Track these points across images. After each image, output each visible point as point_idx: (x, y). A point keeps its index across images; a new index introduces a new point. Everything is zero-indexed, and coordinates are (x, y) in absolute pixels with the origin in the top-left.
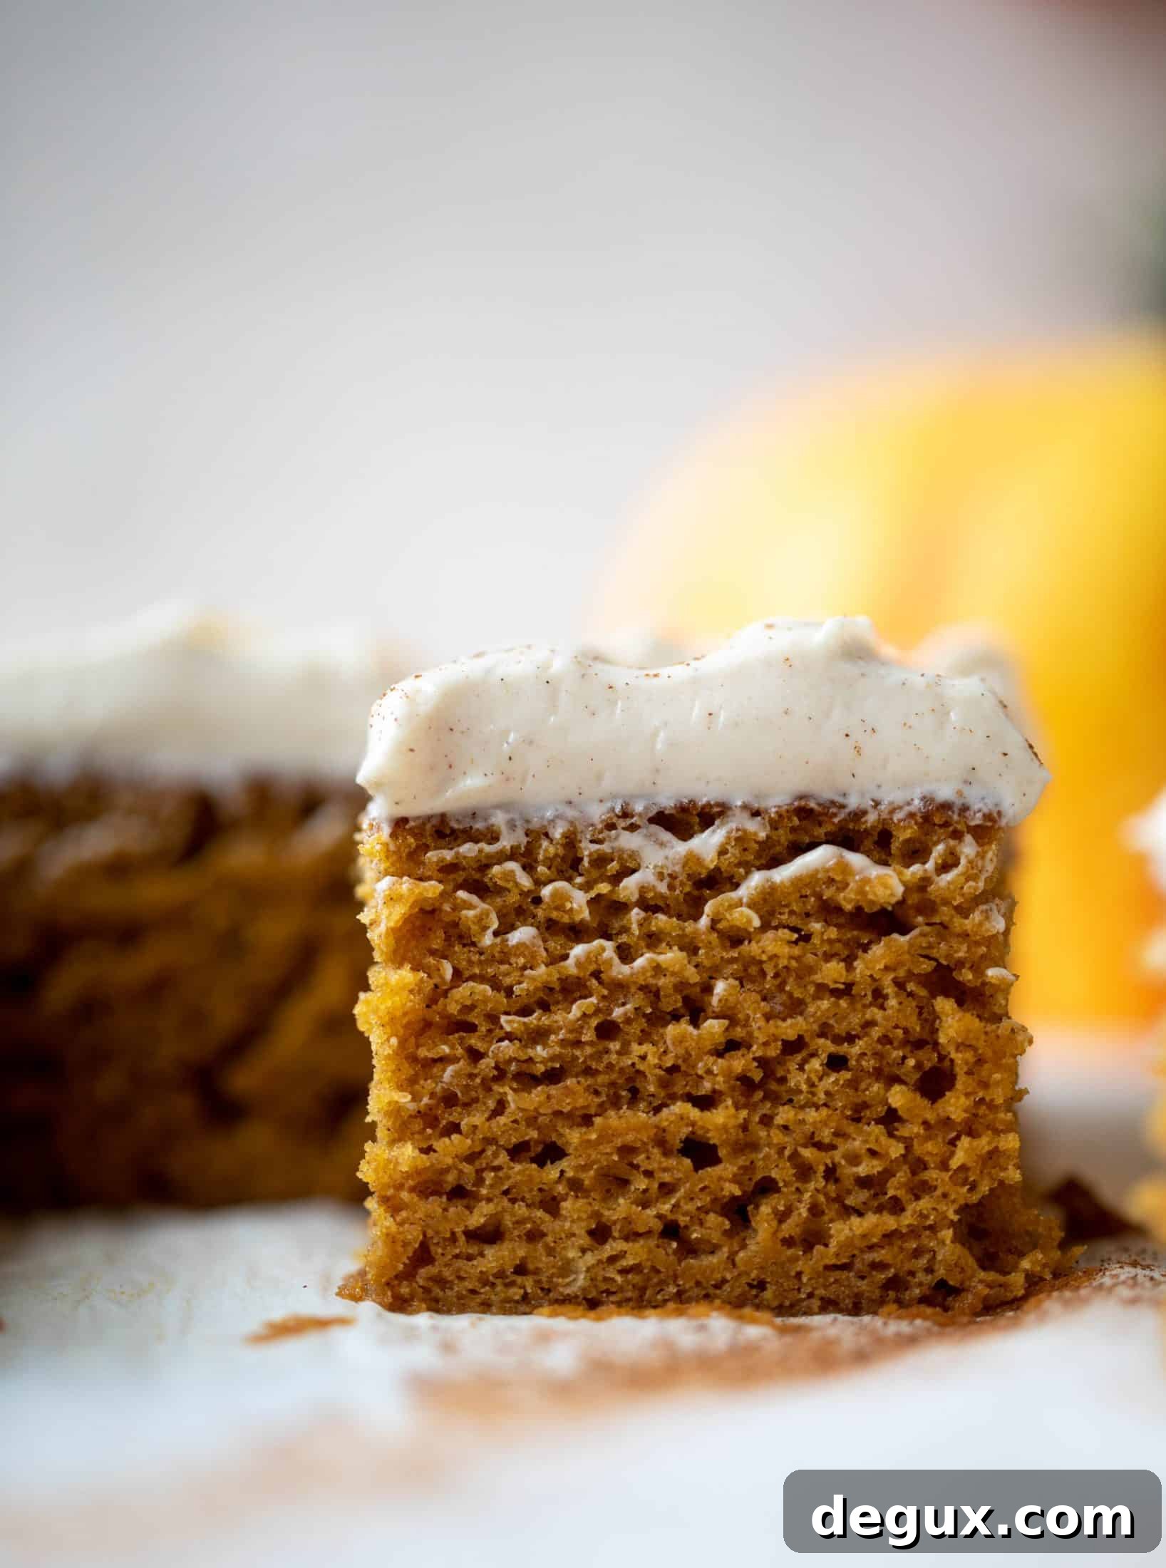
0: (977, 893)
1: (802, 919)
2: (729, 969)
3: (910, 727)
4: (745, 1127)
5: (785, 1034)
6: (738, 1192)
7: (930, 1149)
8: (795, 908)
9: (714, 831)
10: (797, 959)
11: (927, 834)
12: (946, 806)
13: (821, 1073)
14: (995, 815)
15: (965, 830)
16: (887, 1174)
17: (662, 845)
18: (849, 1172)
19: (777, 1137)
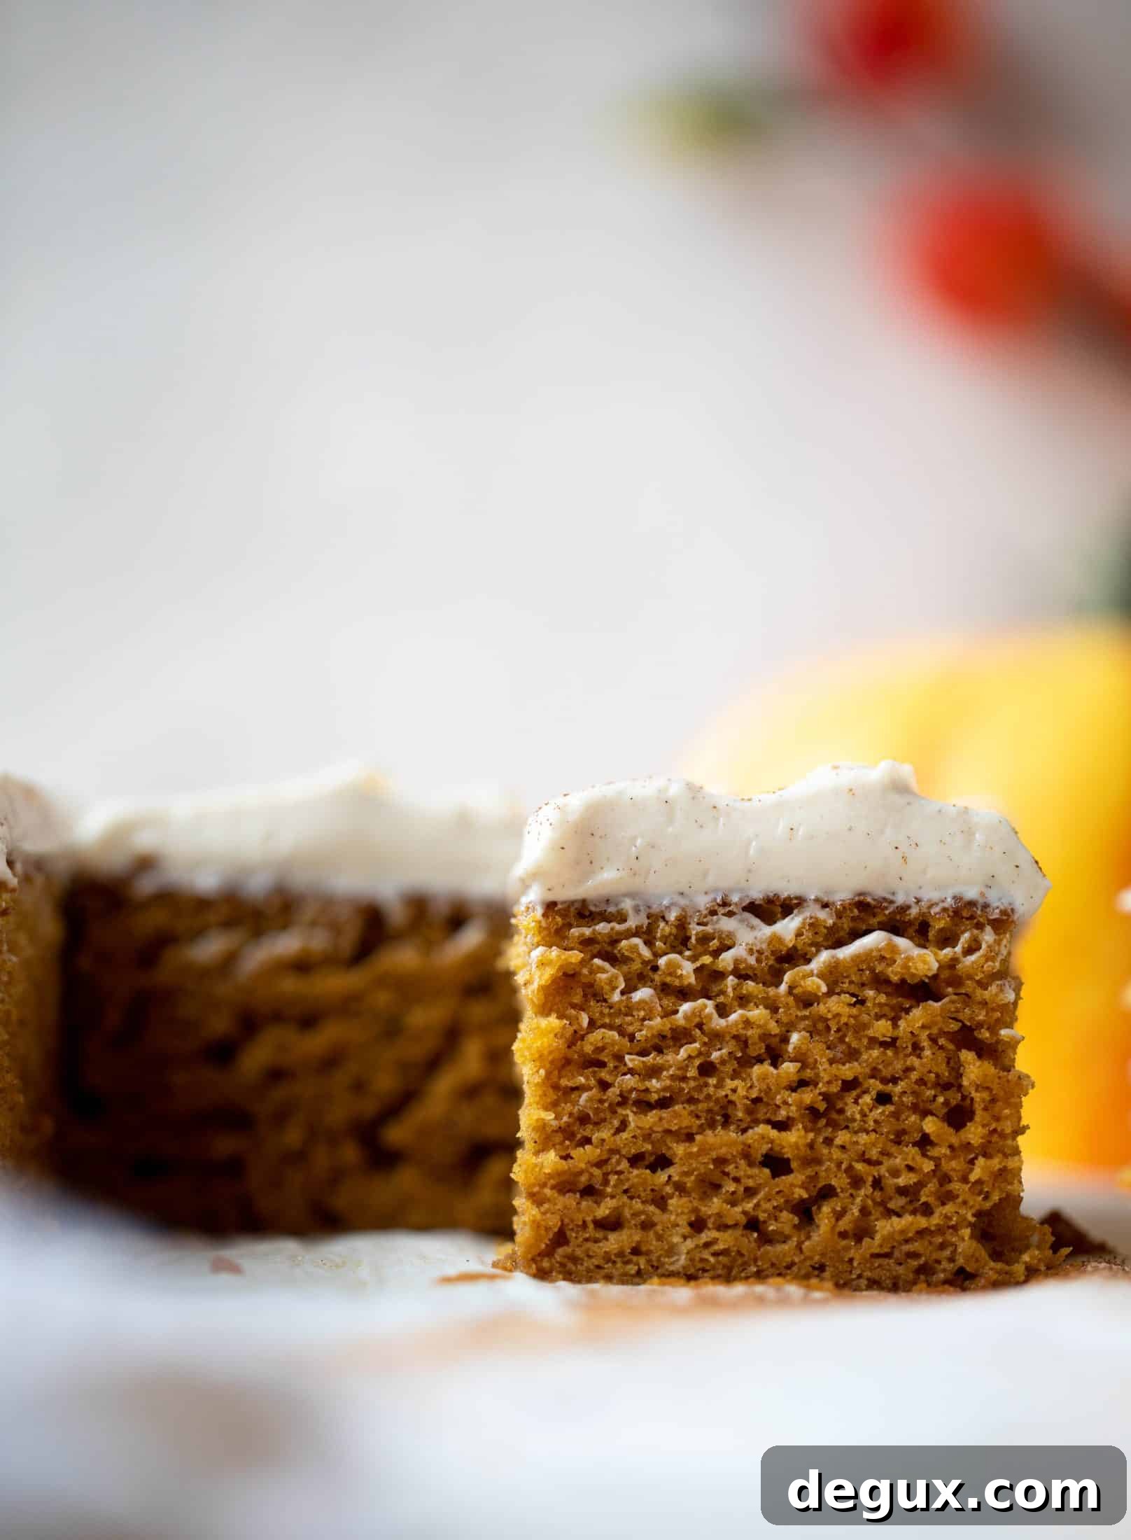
0: (994, 971)
1: (859, 987)
2: (802, 1025)
3: (944, 844)
4: (811, 1146)
5: (845, 1074)
6: (805, 1196)
7: (954, 1166)
8: (854, 979)
9: (793, 919)
10: (855, 1017)
11: (956, 925)
12: (972, 904)
13: (871, 1106)
14: (1009, 911)
15: (986, 922)
16: (920, 1185)
17: (752, 928)
18: (890, 1182)
19: (836, 1154)
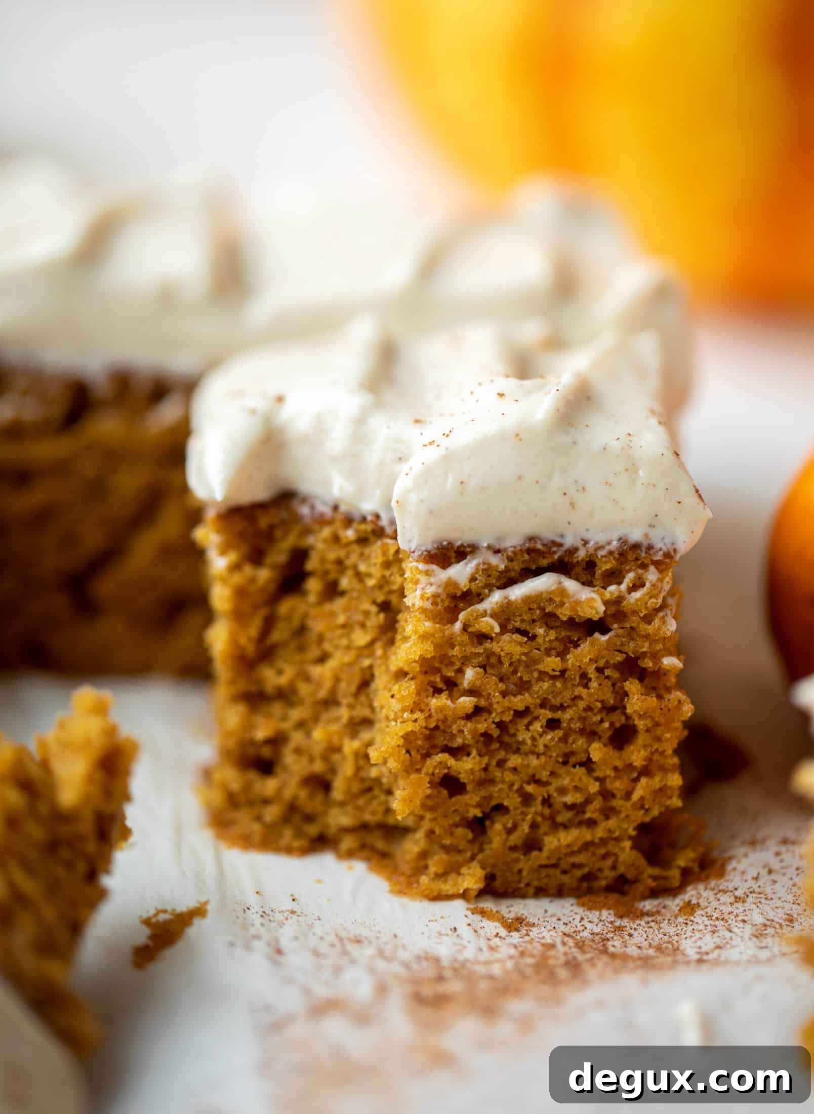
0: (657, 607)
1: (530, 625)
2: (475, 661)
3: (610, 485)
4: (486, 769)
5: (516, 706)
6: (479, 814)
7: (618, 786)
8: (525, 618)
9: (466, 564)
10: (526, 654)
11: (622, 564)
12: (636, 546)
13: (541, 733)
14: (672, 553)
15: (650, 563)
16: (588, 801)
17: (429, 573)
18: (560, 800)
19: (509, 777)
